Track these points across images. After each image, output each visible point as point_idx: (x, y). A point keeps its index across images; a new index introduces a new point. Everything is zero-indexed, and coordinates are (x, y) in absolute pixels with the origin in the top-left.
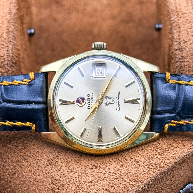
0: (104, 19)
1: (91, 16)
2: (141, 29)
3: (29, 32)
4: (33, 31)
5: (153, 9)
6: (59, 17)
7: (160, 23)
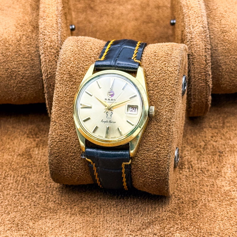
3: (71, 27)
4: (73, 27)
6: (93, 19)
7: (174, 19)
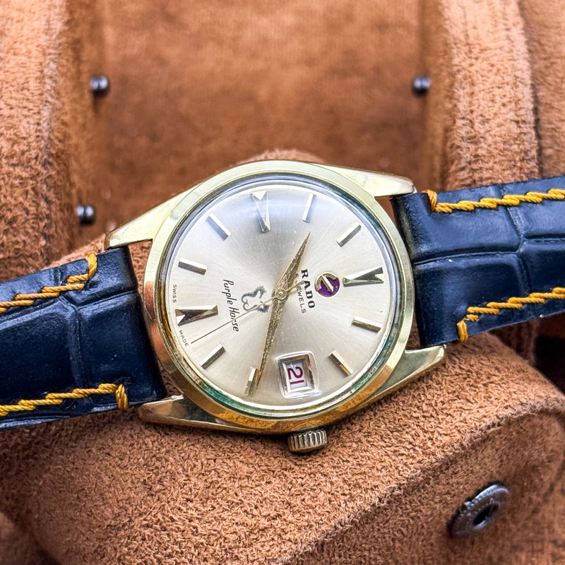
0: (285, 65)
1: (254, 55)
2: (377, 92)
3: (95, 85)
4: (104, 84)
5: (410, 43)
6: (173, 54)
7: (425, 75)
